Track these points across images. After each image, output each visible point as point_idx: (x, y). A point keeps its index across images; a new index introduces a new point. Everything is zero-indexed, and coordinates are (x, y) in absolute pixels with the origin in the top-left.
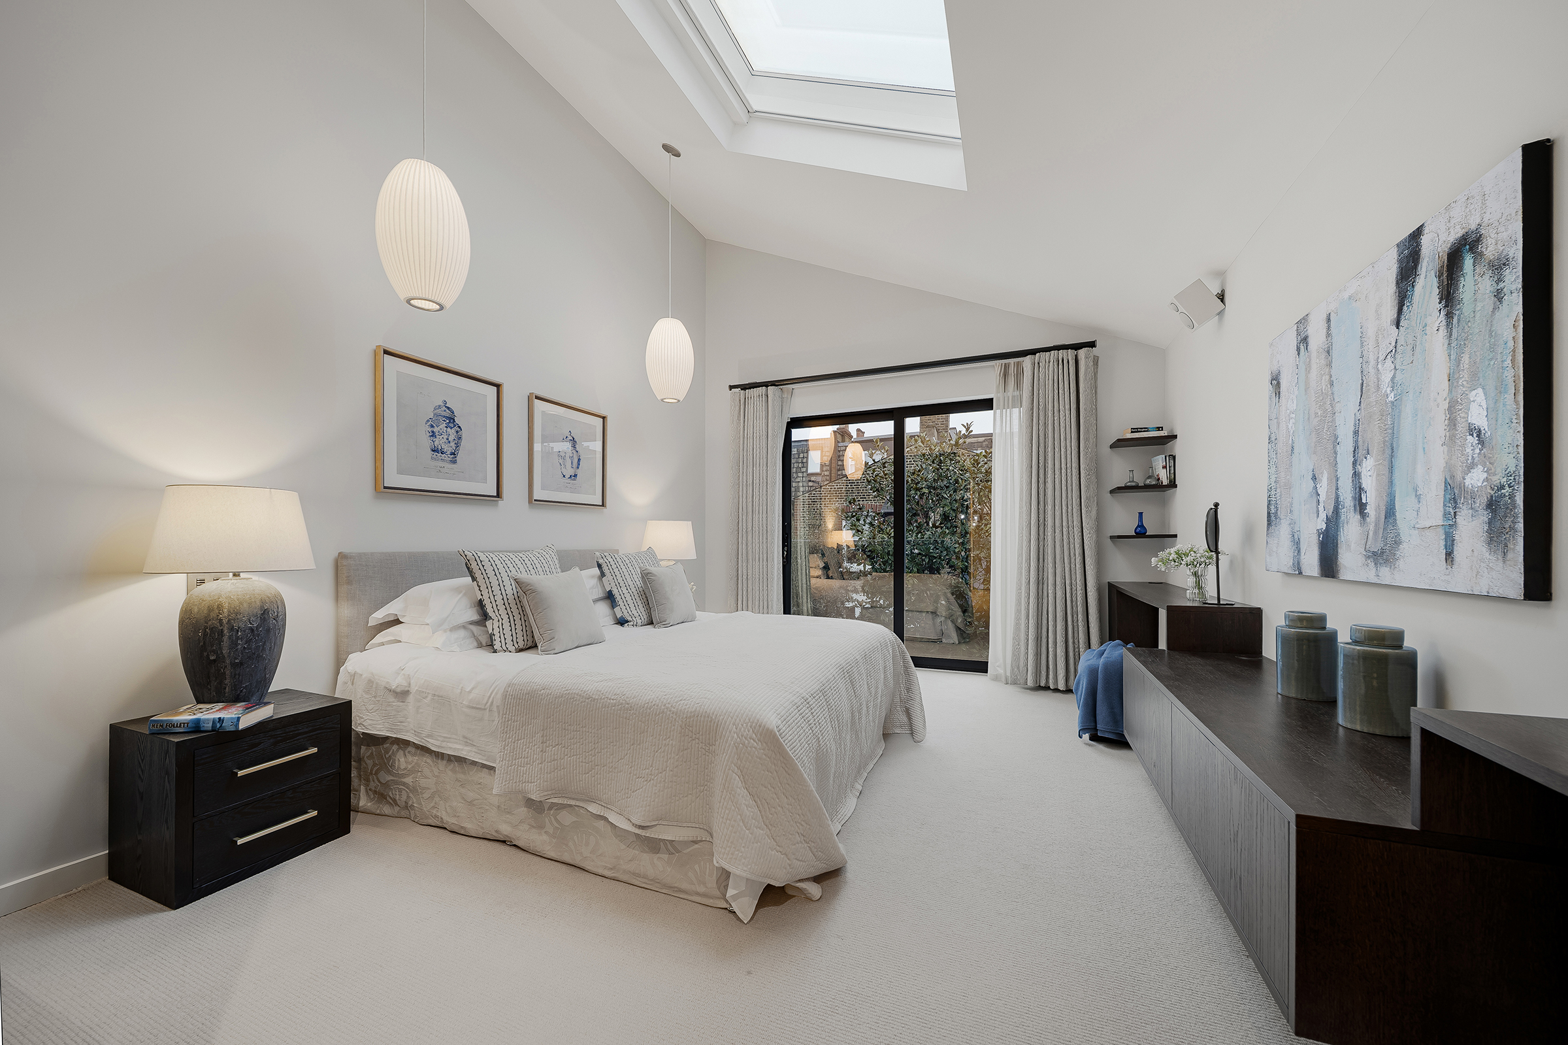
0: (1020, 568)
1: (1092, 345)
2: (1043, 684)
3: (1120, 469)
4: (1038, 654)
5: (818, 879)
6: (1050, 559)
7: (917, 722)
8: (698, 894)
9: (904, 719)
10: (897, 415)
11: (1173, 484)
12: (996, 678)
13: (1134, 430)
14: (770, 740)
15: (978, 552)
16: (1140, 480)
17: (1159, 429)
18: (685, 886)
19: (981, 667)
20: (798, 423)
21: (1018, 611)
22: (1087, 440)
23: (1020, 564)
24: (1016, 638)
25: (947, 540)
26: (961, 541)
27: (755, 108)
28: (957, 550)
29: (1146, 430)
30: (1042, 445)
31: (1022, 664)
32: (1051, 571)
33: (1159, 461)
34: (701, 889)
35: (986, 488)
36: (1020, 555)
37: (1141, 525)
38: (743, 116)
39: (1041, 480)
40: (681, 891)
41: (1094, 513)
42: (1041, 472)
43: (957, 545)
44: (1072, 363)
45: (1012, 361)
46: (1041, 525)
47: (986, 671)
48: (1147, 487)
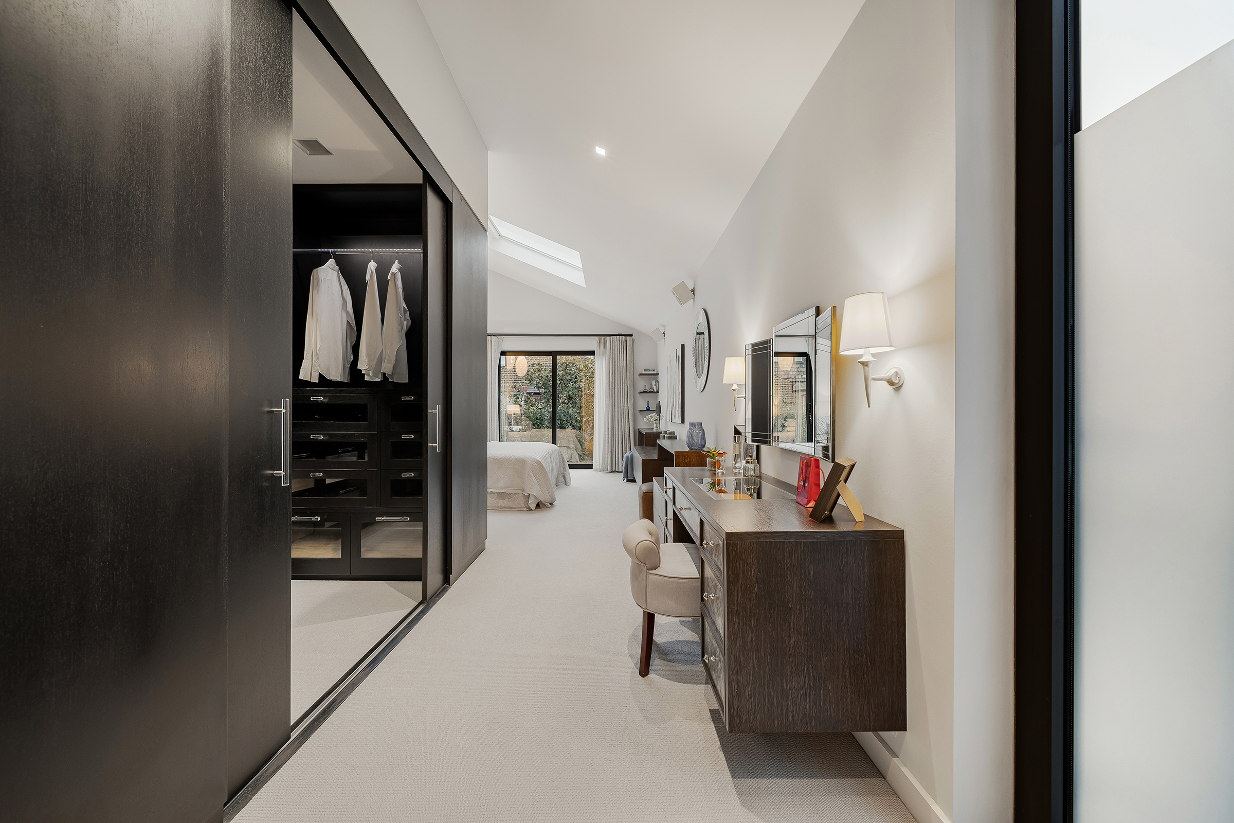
0: (605, 423)
1: (631, 335)
2: (614, 470)
3: (642, 385)
4: (612, 458)
5: (550, 504)
6: (616, 419)
7: (568, 479)
8: (518, 508)
9: (563, 480)
10: (554, 354)
11: (657, 392)
12: (596, 470)
13: (645, 371)
14: (539, 463)
15: (588, 418)
16: (648, 389)
17: (654, 371)
18: (514, 506)
19: (590, 467)
20: (503, 353)
21: (605, 441)
22: (630, 372)
23: (605, 421)
24: (604, 452)
25: (570, 411)
26: (578, 411)
27: (503, 235)
28: (576, 417)
29: (650, 371)
30: (613, 373)
31: (606, 462)
32: (617, 424)
33: (654, 382)
34: (519, 506)
35: (592, 381)
36: (605, 418)
37: (648, 407)
38: (497, 236)
39: (613, 388)
40: (513, 508)
41: (632, 401)
42: (613, 384)
43: (576, 414)
44: (624, 342)
45: (602, 337)
46: (613, 405)
47: (592, 468)
48: (650, 392)
